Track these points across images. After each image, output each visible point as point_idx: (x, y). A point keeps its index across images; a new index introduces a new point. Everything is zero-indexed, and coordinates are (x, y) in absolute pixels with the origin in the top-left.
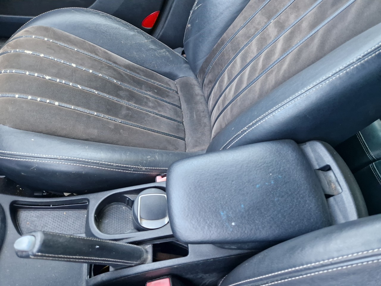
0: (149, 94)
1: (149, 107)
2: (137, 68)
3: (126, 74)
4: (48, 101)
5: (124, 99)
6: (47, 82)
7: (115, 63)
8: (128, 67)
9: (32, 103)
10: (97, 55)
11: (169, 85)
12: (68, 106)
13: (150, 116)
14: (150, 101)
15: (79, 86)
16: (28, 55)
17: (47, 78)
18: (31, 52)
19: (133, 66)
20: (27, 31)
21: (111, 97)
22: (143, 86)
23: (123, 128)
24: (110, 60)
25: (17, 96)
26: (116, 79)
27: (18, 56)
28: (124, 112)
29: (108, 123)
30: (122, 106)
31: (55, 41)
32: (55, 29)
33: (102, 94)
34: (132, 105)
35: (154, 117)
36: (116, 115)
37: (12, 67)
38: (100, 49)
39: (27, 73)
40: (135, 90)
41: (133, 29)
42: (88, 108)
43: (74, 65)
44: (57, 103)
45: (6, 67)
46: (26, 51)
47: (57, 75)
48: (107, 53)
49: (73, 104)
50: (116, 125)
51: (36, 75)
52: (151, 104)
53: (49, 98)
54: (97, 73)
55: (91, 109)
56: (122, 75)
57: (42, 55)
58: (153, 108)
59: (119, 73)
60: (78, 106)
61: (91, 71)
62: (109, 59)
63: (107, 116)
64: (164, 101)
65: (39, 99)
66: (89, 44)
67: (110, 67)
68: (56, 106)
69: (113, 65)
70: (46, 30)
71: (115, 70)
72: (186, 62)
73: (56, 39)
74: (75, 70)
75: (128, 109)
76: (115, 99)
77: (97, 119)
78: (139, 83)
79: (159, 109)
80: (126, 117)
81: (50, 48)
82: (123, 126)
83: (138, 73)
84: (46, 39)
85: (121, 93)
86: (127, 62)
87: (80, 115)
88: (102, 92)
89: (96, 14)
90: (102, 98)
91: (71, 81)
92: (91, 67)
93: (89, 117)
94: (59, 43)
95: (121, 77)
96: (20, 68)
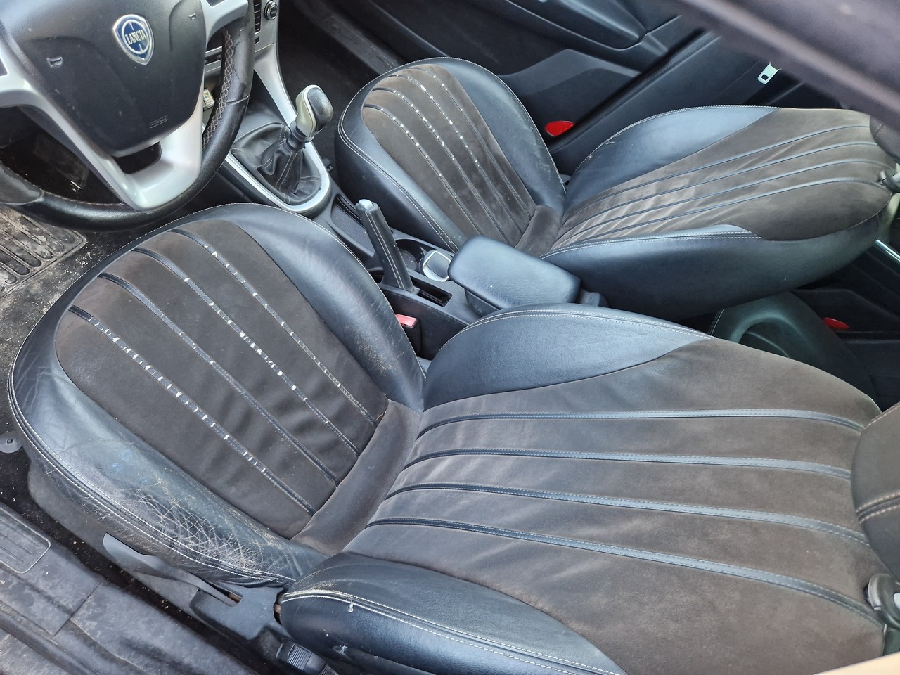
0: (499, 196)
1: (491, 208)
2: (506, 165)
3: (491, 164)
4: (413, 138)
5: (472, 182)
6: (421, 122)
7: (488, 145)
8: (498, 158)
9: (401, 131)
10: (477, 126)
11: (527, 205)
12: (424, 153)
13: (485, 215)
14: (495, 203)
15: (443, 143)
16: (422, 90)
17: (424, 119)
18: (425, 90)
19: (503, 160)
20: (431, 67)
21: (463, 172)
22: (499, 186)
23: (454, 204)
24: (485, 140)
25: (394, 118)
26: (478, 160)
27: (413, 86)
28: (464, 193)
29: (445, 190)
30: (467, 186)
31: (449, 92)
32: (457, 81)
33: (457, 163)
34: (476, 193)
35: (488, 218)
36: (456, 190)
37: (403, 93)
38: (483, 124)
39: (412, 105)
40: (489, 183)
41: (530, 124)
42: (438, 166)
43: (451, 123)
44: (418, 144)
45: (399, 90)
46: (421, 86)
47: (432, 122)
48: (487, 132)
49: (428, 154)
50: (450, 197)
51: (417, 111)
52: (494, 206)
53: (415, 136)
54: (465, 143)
55: (440, 169)
56: (486, 161)
57: (432, 98)
58: (494, 211)
59: (485, 157)
60: (432, 158)
61: (461, 138)
62: (486, 138)
63: (448, 185)
64: (509, 214)
65: (407, 132)
66: (477, 113)
67: (480, 146)
68: (415, 146)
69: (485, 146)
70: (448, 77)
71: (483, 152)
72: (564, 194)
73: (451, 91)
74: (449, 127)
75: (470, 193)
76: (465, 176)
77: (438, 180)
78: (497, 180)
79: (499, 217)
80: (463, 198)
81: (441, 95)
82: (455, 203)
83: (504, 171)
84: (443, 85)
85: (474, 176)
86: (501, 152)
87: (428, 167)
88: (459, 162)
89: (503, 88)
90: (455, 167)
91: (439, 135)
92: (464, 135)
93: (433, 173)
94: (452, 96)
95: (484, 162)
96: (409, 98)
